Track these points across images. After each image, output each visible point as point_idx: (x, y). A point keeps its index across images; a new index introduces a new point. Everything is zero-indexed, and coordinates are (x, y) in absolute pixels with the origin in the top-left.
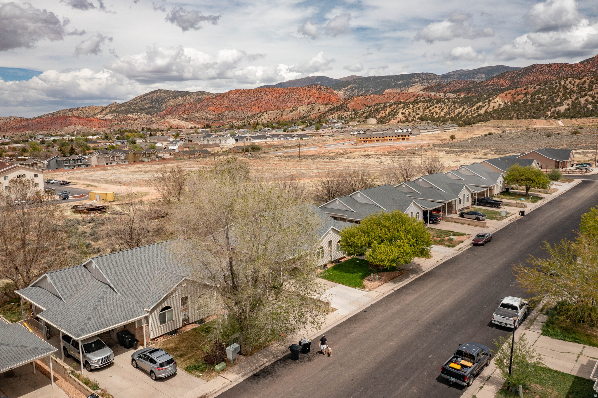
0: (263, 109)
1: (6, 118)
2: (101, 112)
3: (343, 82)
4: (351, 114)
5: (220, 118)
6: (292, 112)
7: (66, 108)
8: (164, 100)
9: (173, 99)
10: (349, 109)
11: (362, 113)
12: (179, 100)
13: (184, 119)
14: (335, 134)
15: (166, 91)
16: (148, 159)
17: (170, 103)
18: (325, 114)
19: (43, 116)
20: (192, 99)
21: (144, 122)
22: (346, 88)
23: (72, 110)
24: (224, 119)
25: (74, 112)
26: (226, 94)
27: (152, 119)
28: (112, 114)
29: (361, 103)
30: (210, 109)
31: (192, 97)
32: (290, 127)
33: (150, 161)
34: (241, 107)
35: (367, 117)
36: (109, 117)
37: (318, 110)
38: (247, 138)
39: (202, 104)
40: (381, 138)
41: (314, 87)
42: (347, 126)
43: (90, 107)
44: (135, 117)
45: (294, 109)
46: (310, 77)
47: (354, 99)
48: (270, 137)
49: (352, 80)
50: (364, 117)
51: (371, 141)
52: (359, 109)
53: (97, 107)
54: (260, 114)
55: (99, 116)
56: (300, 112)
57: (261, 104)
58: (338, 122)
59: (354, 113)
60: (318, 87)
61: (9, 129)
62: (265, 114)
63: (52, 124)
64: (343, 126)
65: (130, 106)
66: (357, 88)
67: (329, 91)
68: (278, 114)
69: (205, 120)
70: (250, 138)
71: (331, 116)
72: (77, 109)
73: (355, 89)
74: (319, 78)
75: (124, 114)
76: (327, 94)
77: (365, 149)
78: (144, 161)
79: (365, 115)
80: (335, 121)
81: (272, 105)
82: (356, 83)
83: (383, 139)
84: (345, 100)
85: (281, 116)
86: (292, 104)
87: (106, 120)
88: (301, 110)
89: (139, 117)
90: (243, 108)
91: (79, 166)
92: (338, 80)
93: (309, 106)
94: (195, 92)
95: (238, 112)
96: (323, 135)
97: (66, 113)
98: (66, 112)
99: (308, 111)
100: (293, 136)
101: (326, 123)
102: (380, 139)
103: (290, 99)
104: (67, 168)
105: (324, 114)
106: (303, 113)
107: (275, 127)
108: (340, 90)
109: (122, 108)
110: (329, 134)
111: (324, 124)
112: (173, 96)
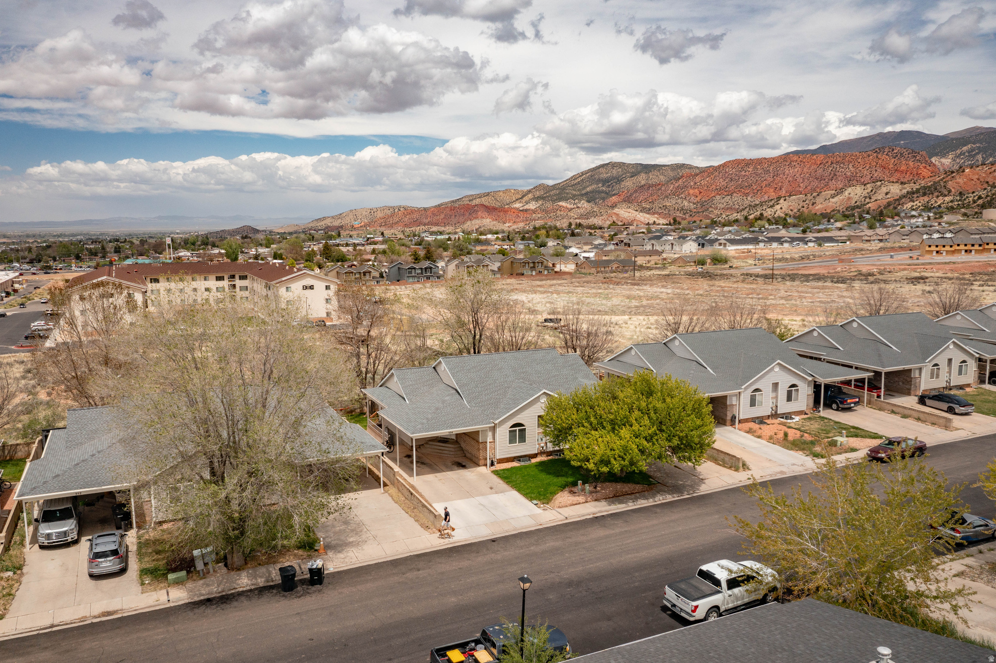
0: (784, 192)
1: (394, 208)
2: (521, 198)
3: (953, 139)
4: (952, 201)
5: (704, 206)
6: (833, 198)
7: (473, 193)
8: (619, 180)
9: (632, 177)
10: (950, 191)
11: (976, 198)
12: (642, 179)
13: (643, 210)
14: (893, 237)
15: (621, 165)
16: (532, 271)
17: (627, 184)
18: (899, 201)
19: (442, 204)
20: (662, 177)
21: (582, 215)
22: (958, 152)
23: (480, 196)
24: (710, 209)
25: (483, 199)
26: (720, 166)
27: (595, 210)
28: (537, 201)
29: (978, 179)
30: (689, 194)
31: (662, 174)
32: (819, 223)
33: (534, 274)
34: (743, 189)
35: (983, 207)
36: (532, 206)
37: (887, 194)
38: (720, 242)
39: (677, 185)
40: (977, 247)
41: (887, 150)
42: (936, 224)
43: (506, 191)
44: (569, 206)
45: (840, 191)
46: (885, 134)
47: (963, 171)
48: (765, 241)
49: (971, 136)
50: (978, 205)
51: (953, 252)
52: (971, 191)
53: (517, 192)
54: (773, 202)
55: (517, 205)
56: (849, 198)
57: (780, 184)
58: (920, 215)
59: (958, 198)
60: (895, 151)
61: (396, 223)
62: (782, 201)
63: (451, 216)
64: (928, 223)
65: (564, 189)
66: (980, 150)
67: (918, 158)
68: (807, 202)
69: (678, 212)
70: (725, 242)
71: (910, 205)
72: (488, 194)
73: (978, 153)
74: (903, 134)
75: (554, 201)
76: (911, 164)
77: (927, 267)
78: (523, 274)
79: (980, 202)
80: (914, 213)
81: (801, 185)
82: (980, 141)
83: (981, 248)
84: (946, 173)
85: (813, 205)
86: (839, 182)
87: (526, 210)
88: (852, 194)
89: (575, 206)
90: (747, 191)
91: (428, 278)
92: (943, 137)
93: (868, 186)
94: (668, 166)
95: (737, 197)
96: (869, 238)
97: (472, 200)
98: (472, 198)
99: (867, 195)
100: (806, 240)
101: (893, 218)
102: (972, 248)
103: (837, 173)
104: (411, 280)
105: (895, 200)
106: (856, 198)
107: (789, 224)
108: (944, 155)
109: (552, 193)
110: (881, 238)
111: (889, 220)
112: (632, 173)
